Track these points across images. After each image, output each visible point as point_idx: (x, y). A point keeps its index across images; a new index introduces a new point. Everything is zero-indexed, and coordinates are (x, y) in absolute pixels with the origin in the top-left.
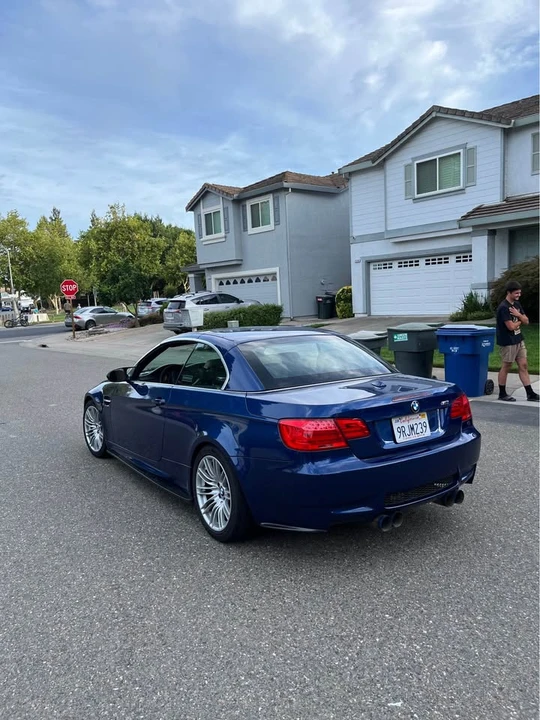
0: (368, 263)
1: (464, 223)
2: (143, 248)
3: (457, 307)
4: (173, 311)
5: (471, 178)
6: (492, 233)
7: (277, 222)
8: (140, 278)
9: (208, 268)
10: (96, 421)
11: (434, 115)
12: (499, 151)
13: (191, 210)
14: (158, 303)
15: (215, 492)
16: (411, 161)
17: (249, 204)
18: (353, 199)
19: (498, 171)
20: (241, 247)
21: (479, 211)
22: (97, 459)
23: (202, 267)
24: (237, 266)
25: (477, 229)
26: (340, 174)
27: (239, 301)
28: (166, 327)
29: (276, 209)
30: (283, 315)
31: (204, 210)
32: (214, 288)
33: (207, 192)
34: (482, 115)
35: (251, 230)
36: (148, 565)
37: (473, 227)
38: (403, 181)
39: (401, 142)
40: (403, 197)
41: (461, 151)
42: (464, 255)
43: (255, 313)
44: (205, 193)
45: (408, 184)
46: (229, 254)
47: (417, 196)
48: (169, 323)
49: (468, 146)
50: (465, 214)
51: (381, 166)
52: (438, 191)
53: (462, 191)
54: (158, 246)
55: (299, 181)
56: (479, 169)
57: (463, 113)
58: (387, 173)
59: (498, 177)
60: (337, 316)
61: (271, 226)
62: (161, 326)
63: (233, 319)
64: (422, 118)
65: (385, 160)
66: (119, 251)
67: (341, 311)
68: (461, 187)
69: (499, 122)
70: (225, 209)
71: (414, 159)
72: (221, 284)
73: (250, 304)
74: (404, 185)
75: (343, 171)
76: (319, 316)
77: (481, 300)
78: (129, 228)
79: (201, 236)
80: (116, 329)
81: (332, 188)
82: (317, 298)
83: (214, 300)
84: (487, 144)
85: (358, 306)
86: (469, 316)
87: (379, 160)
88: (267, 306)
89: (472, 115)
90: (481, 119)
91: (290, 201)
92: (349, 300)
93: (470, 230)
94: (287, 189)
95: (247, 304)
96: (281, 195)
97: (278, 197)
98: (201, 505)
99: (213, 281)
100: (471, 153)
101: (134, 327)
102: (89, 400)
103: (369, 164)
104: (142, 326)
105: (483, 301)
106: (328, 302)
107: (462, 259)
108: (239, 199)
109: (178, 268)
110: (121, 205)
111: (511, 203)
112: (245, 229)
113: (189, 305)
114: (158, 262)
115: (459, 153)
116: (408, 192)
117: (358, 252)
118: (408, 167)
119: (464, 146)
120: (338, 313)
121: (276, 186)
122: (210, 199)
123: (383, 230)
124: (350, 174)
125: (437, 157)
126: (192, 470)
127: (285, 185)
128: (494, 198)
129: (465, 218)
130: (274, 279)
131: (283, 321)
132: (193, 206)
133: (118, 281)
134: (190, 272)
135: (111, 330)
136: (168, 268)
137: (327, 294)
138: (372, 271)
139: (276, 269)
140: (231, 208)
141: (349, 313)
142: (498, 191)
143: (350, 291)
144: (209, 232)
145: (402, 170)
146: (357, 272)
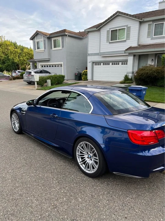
0: (93, 63)
1: (126, 52)
2: (12, 52)
3: (122, 79)
4: (27, 75)
5: (128, 37)
6: (134, 56)
7: (63, 47)
8: (13, 63)
9: (38, 61)
10: (16, 119)
11: (118, 14)
12: (138, 29)
13: (32, 40)
14: (18, 72)
15: (86, 156)
16: (109, 29)
17: (53, 39)
18: (89, 41)
19: (137, 35)
20: (50, 54)
21: (130, 48)
22: (17, 135)
23: (35, 60)
24: (48, 61)
25: (130, 54)
26: (85, 32)
27: (49, 73)
28: (24, 81)
29: (63, 42)
30: (65, 78)
31: (36, 40)
32: (39, 68)
33: (38, 34)
34: (133, 16)
35: (53, 49)
36: (64, 192)
37: (129, 53)
38: (106, 36)
39: (106, 22)
40: (106, 41)
41: (126, 27)
42: (125, 62)
43: (56, 77)
44: (37, 34)
45: (108, 37)
46: (46, 57)
47: (110, 41)
48: (25, 79)
49: (128, 26)
50: (126, 49)
51: (99, 30)
52: (117, 41)
53: (125, 41)
54: (17, 52)
55: (70, 33)
56: (131, 34)
57: (127, 15)
58: (101, 33)
59: (137, 37)
60: (82, 80)
61: (61, 48)
62: (22, 80)
63: (48, 79)
64: (114, 15)
65: (100, 28)
66: (3, 53)
67: (84, 78)
68: (125, 39)
69: (139, 19)
70: (44, 41)
71: (110, 29)
72: (42, 67)
73: (54, 74)
74: (106, 37)
75: (86, 31)
76: (76, 79)
77: (130, 77)
78: (7, 45)
79: (35, 49)
80: (5, 80)
81: (81, 36)
82: (76, 73)
83: (41, 72)
84: (134, 26)
85: (89, 77)
86: (126, 82)
87: (99, 28)
88: (60, 75)
89: (130, 15)
90: (133, 17)
91: (67, 40)
92: (86, 75)
93: (128, 54)
94: (66, 35)
95: (53, 74)
96: (65, 37)
97: (63, 38)
98: (79, 161)
99: (39, 65)
100: (129, 28)
101: (11, 80)
102: (13, 111)
103: (95, 29)
104: (14, 80)
105: (130, 78)
106: (79, 75)
107: (123, 64)
108: (50, 37)
109: (24, 60)
110: (4, 36)
111: (140, 46)
112: (51, 48)
113: (33, 73)
114: (17, 58)
115: (125, 28)
116: (108, 40)
117: (90, 59)
118: (108, 31)
119: (127, 26)
120: (83, 79)
121: (62, 33)
122: (39, 36)
123: (99, 52)
124: (88, 32)
125: (118, 29)
126: (74, 146)
127: (66, 34)
128: (135, 44)
129: (126, 50)
130: (61, 66)
131: (65, 80)
132: (32, 38)
133: (5, 63)
134: (31, 62)
135: (3, 81)
136: (20, 60)
137: (78, 72)
138: (94, 66)
139: (62, 63)
140: (46, 40)
141: (86, 79)
142: (136, 42)
143: (87, 72)
144: (38, 48)
145: (106, 32)
146: (89, 66)
